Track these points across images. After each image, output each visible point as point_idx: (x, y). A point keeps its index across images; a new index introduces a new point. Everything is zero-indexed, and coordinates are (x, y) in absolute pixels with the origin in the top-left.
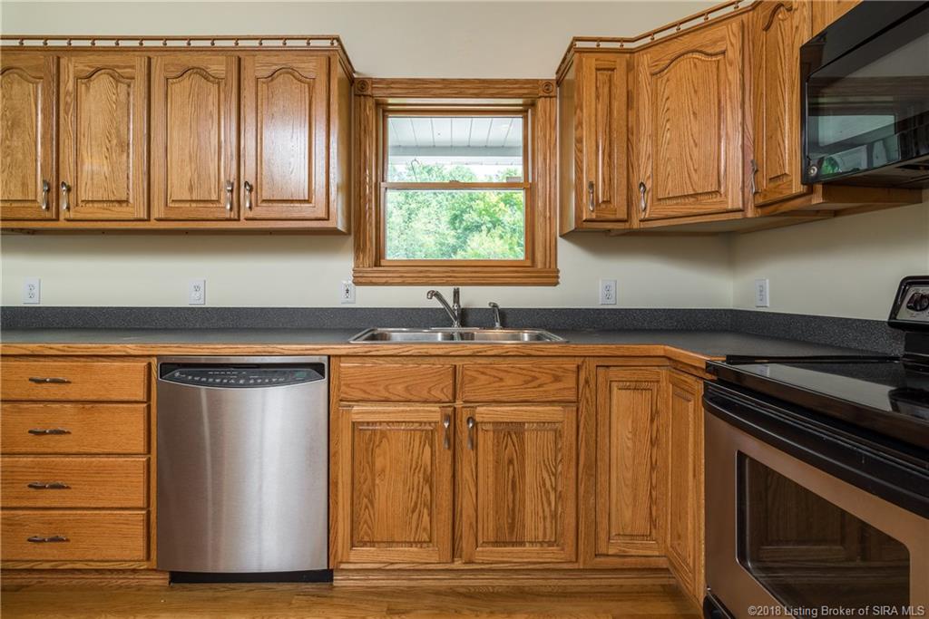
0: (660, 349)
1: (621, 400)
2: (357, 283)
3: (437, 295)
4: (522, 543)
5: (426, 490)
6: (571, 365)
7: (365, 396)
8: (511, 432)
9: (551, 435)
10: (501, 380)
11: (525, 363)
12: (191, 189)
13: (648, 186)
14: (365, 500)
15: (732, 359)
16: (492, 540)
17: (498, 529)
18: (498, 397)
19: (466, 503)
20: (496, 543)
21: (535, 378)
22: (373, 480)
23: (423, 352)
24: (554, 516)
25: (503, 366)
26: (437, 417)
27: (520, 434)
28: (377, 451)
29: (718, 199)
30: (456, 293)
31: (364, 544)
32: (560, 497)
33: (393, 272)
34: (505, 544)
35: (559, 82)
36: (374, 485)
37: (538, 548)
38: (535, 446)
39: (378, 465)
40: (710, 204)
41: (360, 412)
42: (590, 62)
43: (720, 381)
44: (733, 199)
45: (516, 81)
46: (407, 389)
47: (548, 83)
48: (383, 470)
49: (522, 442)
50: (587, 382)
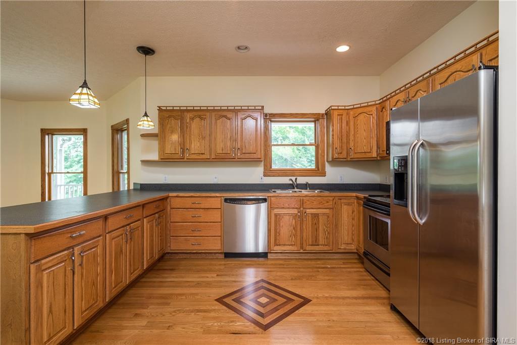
0: (354, 194)
1: (345, 208)
2: (264, 176)
3: (291, 180)
4: (318, 245)
5: (294, 231)
6: (331, 199)
7: (277, 207)
8: (316, 216)
9: (326, 217)
10: (313, 202)
11: (319, 198)
12: (222, 150)
13: (352, 148)
14: (278, 234)
15: (370, 196)
16: (311, 244)
17: (312, 241)
18: (312, 207)
19: (304, 235)
20: (312, 245)
21: (322, 202)
22: (280, 229)
23: (287, 195)
24: (327, 238)
25: (313, 199)
26: (297, 212)
27: (318, 217)
28: (281, 221)
29: (370, 154)
30: (296, 179)
31: (277, 245)
32: (329, 233)
34: (314, 245)
35: (326, 114)
37: (323, 246)
38: (322, 220)
39: (281, 225)
40: (368, 155)
41: (276, 211)
42: (336, 113)
43: (367, 201)
44: (374, 155)
46: (289, 205)
47: (323, 115)
48: (282, 226)
49: (319, 219)
50: (335, 203)
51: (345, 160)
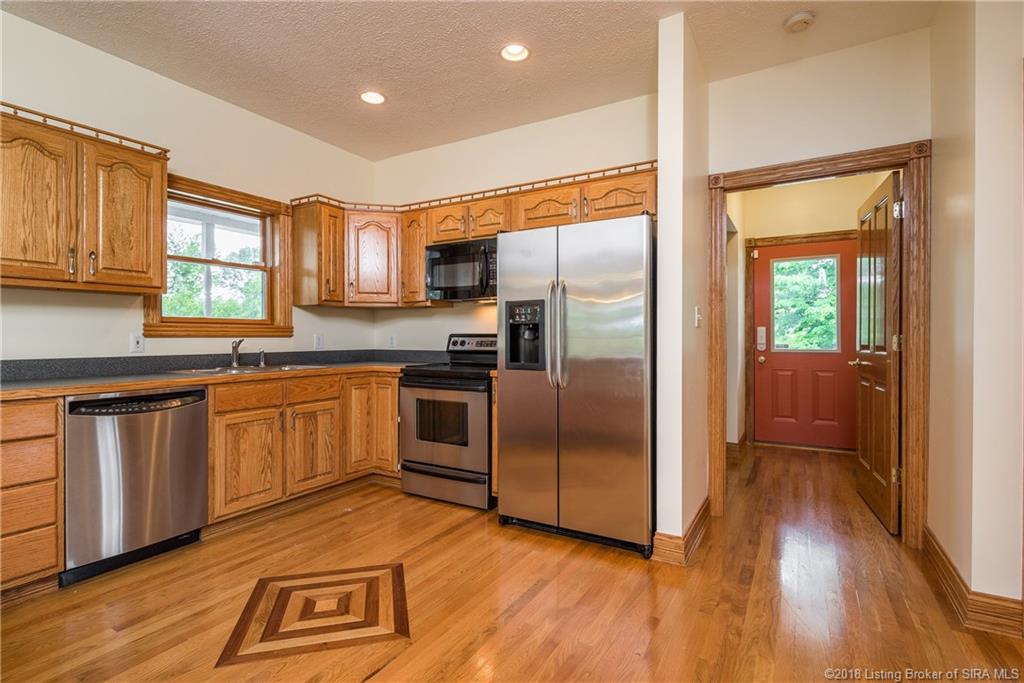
1: (355, 393)
2: (145, 336)
4: (315, 476)
5: (269, 459)
6: (337, 379)
7: (233, 408)
8: (311, 417)
9: (329, 416)
10: (306, 389)
11: (317, 380)
12: (26, 250)
13: (355, 284)
14: (234, 473)
16: (303, 477)
17: (305, 471)
18: (305, 399)
19: (289, 461)
20: (305, 480)
21: (322, 387)
22: (239, 459)
23: (267, 377)
24: (331, 458)
25: (307, 382)
27: (315, 417)
28: (242, 441)
29: (387, 296)
31: (232, 500)
32: (333, 447)
33: (181, 327)
34: (309, 478)
35: (294, 208)
36: (239, 462)
37: (323, 477)
38: (322, 423)
39: (242, 449)
41: (230, 419)
42: (326, 210)
44: (393, 297)
45: (268, 201)
46: (259, 400)
47: (287, 207)
48: (245, 452)
49: (316, 421)
50: (343, 387)
51: (339, 304)
